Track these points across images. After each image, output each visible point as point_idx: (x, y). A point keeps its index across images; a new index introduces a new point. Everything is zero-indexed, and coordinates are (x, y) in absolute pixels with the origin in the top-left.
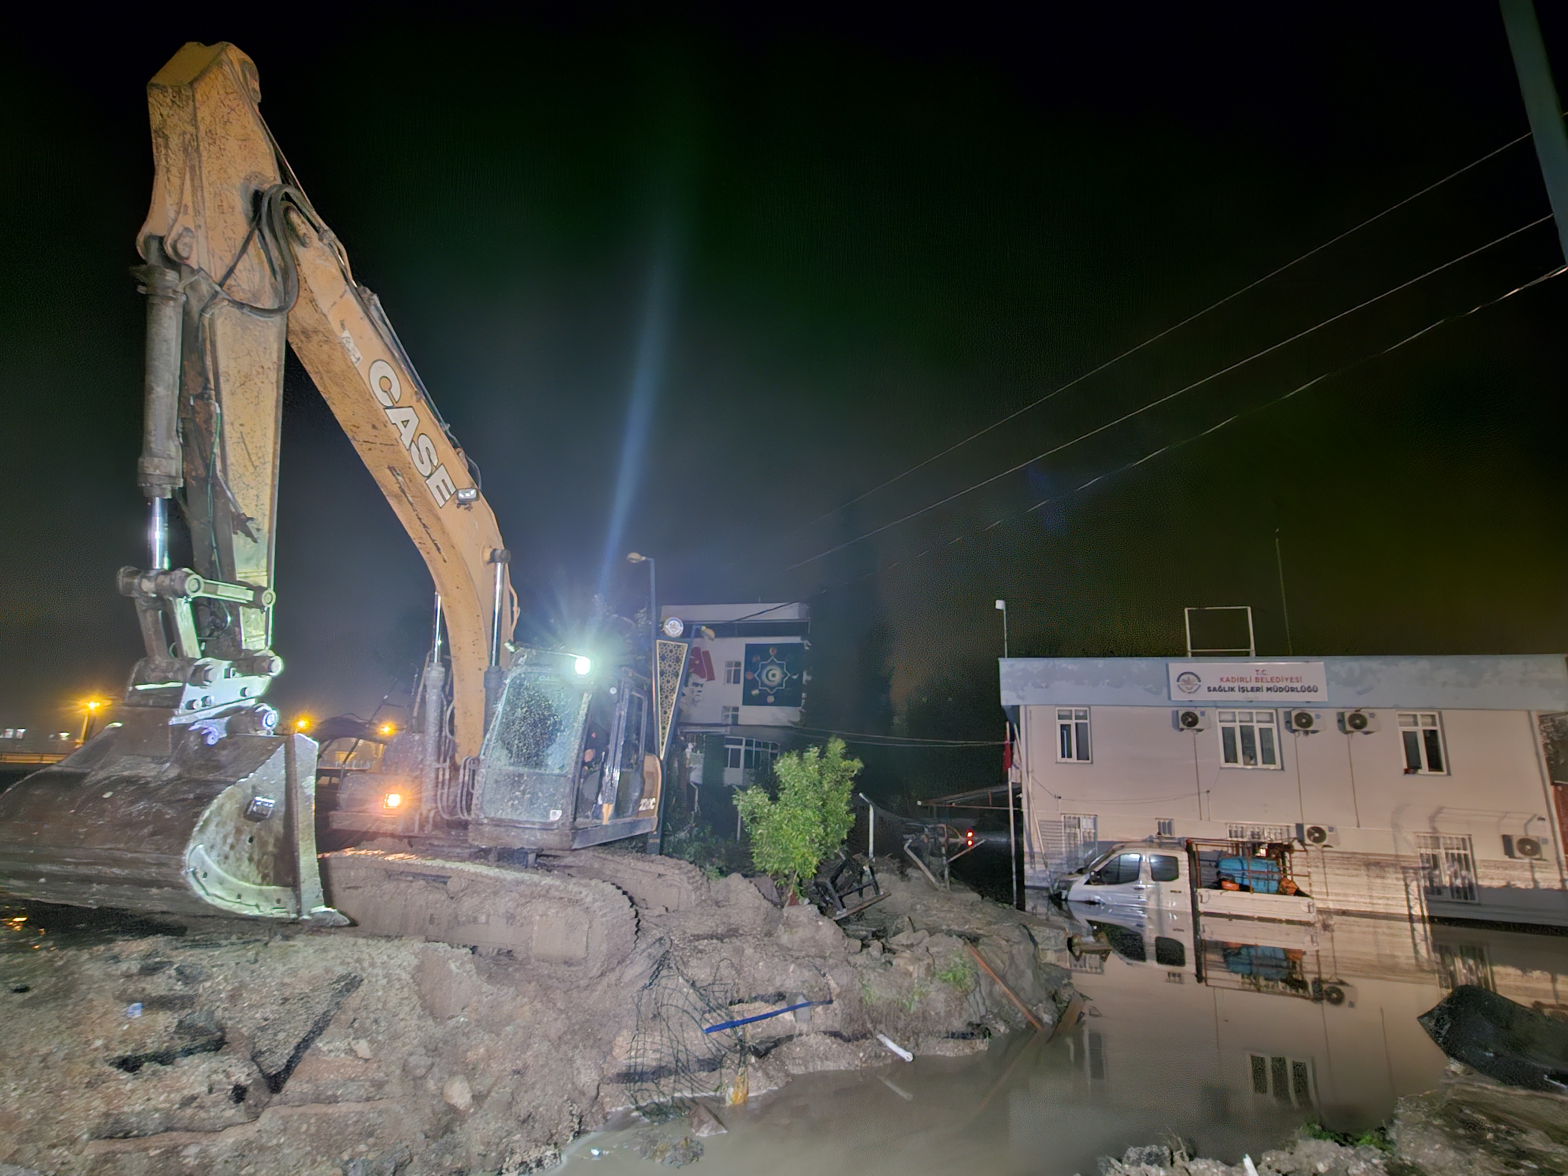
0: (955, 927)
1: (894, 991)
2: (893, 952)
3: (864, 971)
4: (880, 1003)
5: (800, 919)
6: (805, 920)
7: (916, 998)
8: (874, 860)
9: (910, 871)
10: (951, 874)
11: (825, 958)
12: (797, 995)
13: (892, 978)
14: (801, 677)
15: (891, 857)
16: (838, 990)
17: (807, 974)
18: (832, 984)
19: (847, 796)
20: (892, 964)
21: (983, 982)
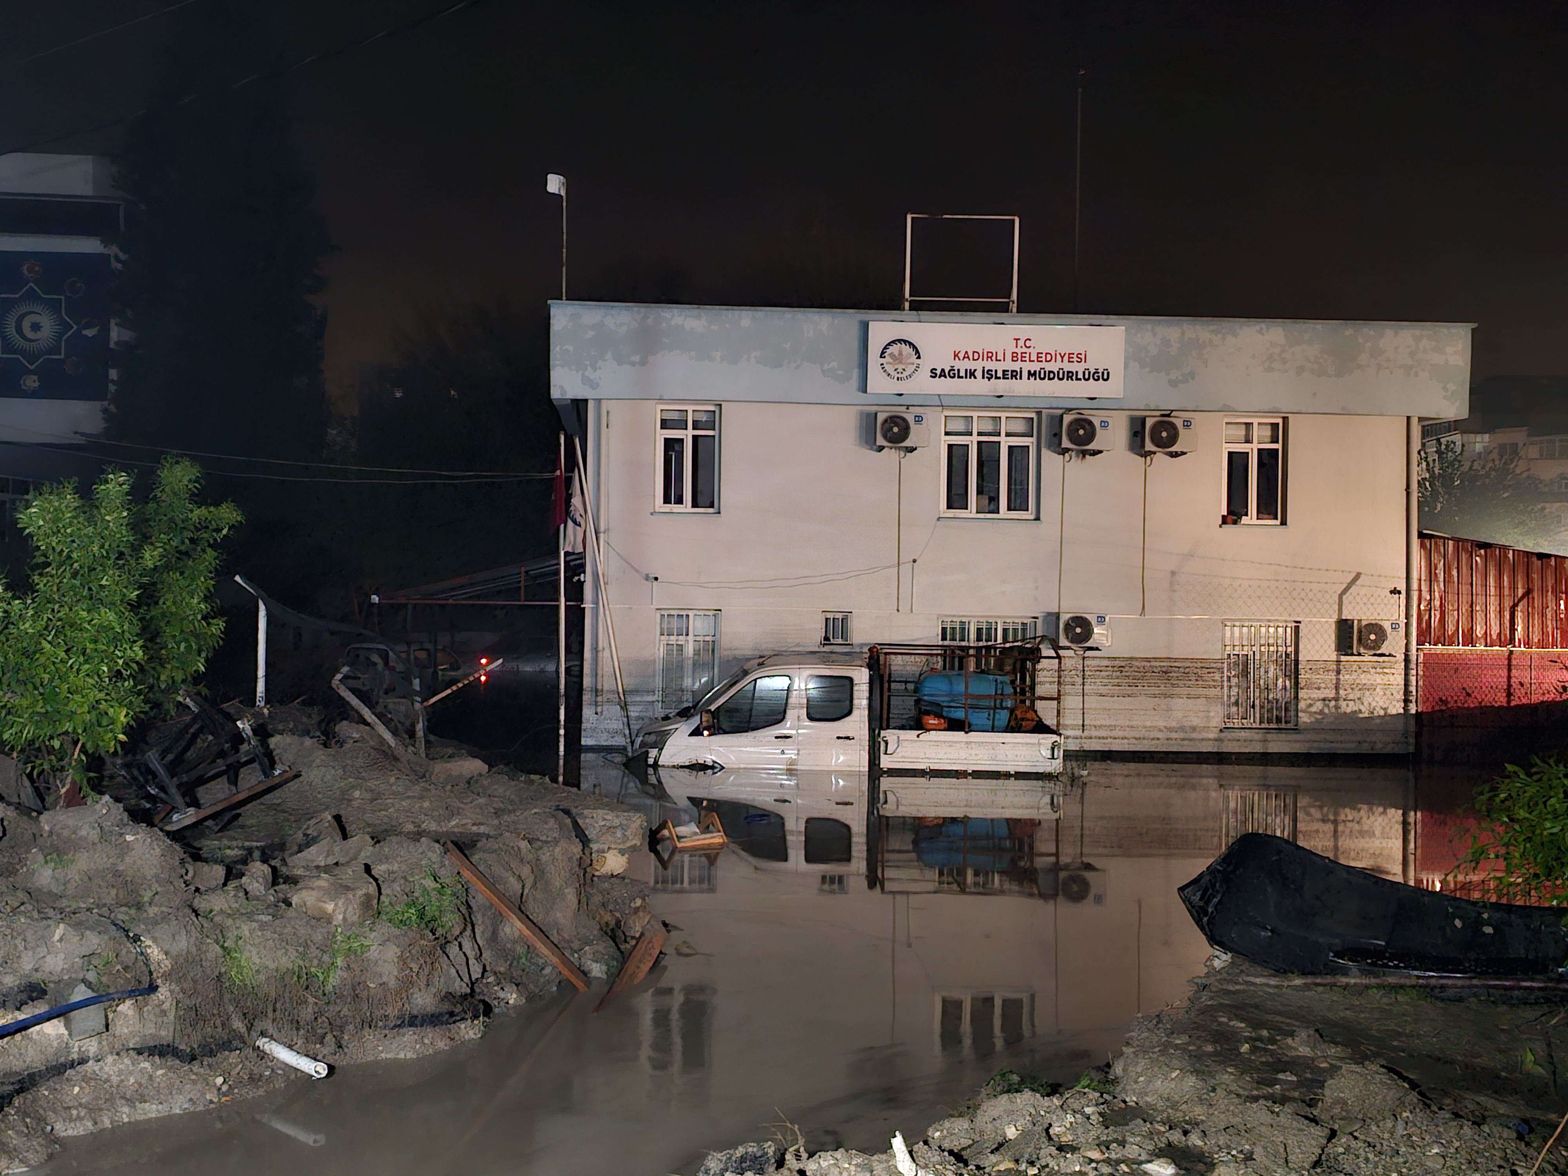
0: (432, 826)
1: (293, 953)
2: (292, 881)
3: (229, 922)
4: (262, 977)
5: (83, 833)
6: (94, 835)
7: (339, 962)
8: (266, 711)
9: (344, 728)
10: (430, 729)
11: (139, 907)
12: (71, 984)
13: (288, 930)
14: (106, 330)
15: (304, 703)
16: (167, 964)
17: (93, 941)
18: (155, 953)
19: (204, 582)
20: (289, 904)
21: (478, 918)
